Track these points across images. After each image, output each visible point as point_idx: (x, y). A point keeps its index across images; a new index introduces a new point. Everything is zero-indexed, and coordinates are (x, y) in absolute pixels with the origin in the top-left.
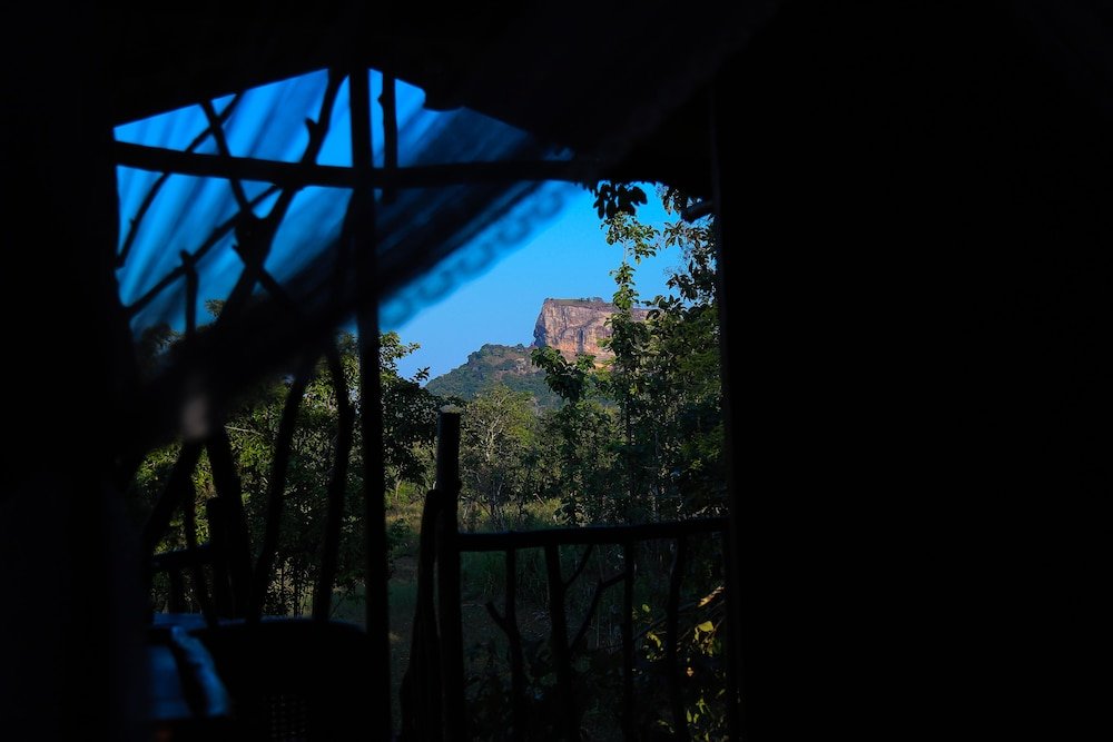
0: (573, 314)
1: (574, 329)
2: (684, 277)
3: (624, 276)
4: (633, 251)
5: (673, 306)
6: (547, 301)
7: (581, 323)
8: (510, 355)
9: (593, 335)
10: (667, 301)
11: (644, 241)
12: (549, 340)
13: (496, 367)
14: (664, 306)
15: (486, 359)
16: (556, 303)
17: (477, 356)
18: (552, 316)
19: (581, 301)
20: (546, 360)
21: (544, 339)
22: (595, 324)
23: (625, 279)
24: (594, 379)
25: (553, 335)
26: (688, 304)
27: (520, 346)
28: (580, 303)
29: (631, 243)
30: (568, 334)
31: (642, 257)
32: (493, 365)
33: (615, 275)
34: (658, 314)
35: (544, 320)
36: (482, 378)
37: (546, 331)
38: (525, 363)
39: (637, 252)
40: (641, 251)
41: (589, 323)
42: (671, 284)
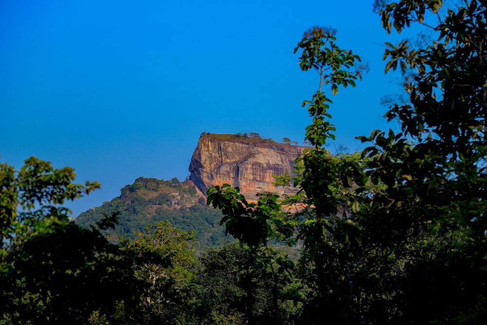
0: (230, 150)
1: (230, 164)
2: (405, 108)
3: (318, 108)
4: (329, 79)
5: (394, 143)
6: (204, 136)
7: (237, 158)
8: (164, 189)
9: (250, 171)
10: (386, 136)
11: (342, 68)
12: (205, 175)
13: (150, 201)
14: (382, 142)
15: (140, 192)
16: (213, 138)
17: (131, 189)
18: (208, 151)
19: (238, 136)
20: (224, 199)
21: (199, 173)
22: (251, 160)
23: (320, 110)
24: (277, 223)
25: (208, 170)
26: (412, 142)
27: (175, 180)
28: (237, 138)
29: (328, 70)
30: (224, 169)
31: (341, 87)
32: (147, 198)
33: (308, 106)
34: (376, 151)
35: (200, 155)
36: (135, 212)
37: (202, 167)
38: (179, 198)
39: (334, 79)
40: (339, 80)
41: (246, 159)
42: (390, 116)
